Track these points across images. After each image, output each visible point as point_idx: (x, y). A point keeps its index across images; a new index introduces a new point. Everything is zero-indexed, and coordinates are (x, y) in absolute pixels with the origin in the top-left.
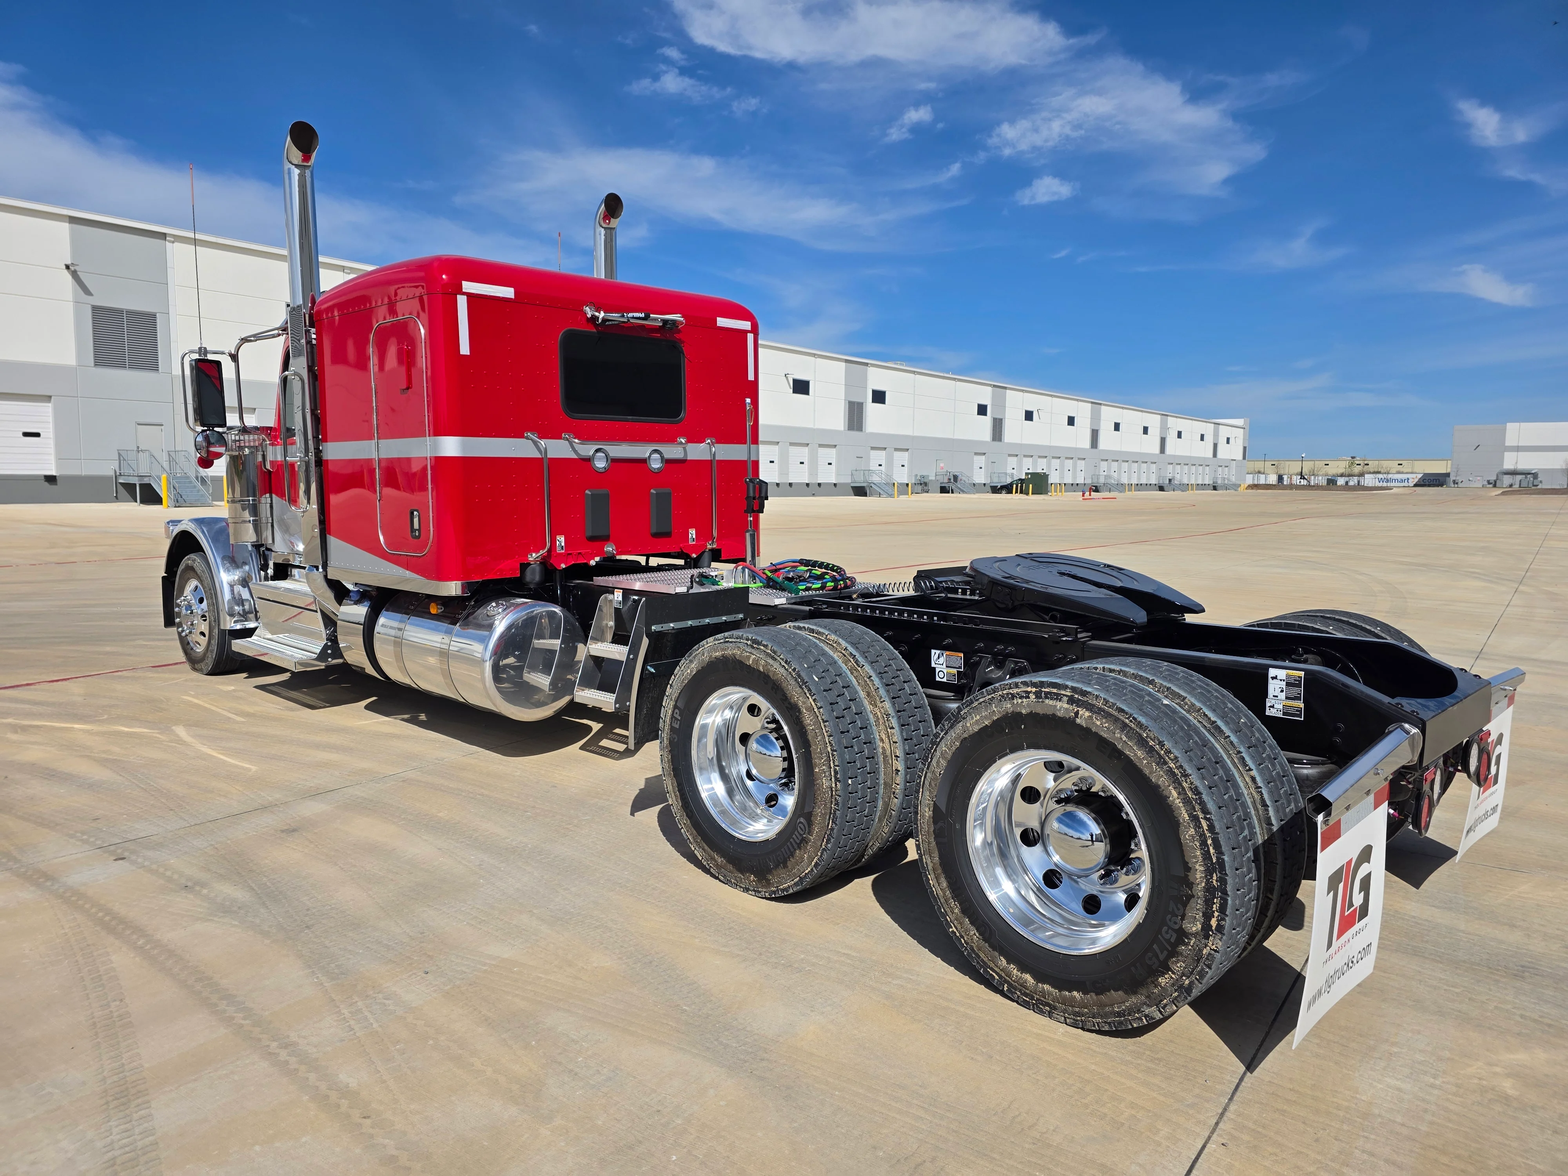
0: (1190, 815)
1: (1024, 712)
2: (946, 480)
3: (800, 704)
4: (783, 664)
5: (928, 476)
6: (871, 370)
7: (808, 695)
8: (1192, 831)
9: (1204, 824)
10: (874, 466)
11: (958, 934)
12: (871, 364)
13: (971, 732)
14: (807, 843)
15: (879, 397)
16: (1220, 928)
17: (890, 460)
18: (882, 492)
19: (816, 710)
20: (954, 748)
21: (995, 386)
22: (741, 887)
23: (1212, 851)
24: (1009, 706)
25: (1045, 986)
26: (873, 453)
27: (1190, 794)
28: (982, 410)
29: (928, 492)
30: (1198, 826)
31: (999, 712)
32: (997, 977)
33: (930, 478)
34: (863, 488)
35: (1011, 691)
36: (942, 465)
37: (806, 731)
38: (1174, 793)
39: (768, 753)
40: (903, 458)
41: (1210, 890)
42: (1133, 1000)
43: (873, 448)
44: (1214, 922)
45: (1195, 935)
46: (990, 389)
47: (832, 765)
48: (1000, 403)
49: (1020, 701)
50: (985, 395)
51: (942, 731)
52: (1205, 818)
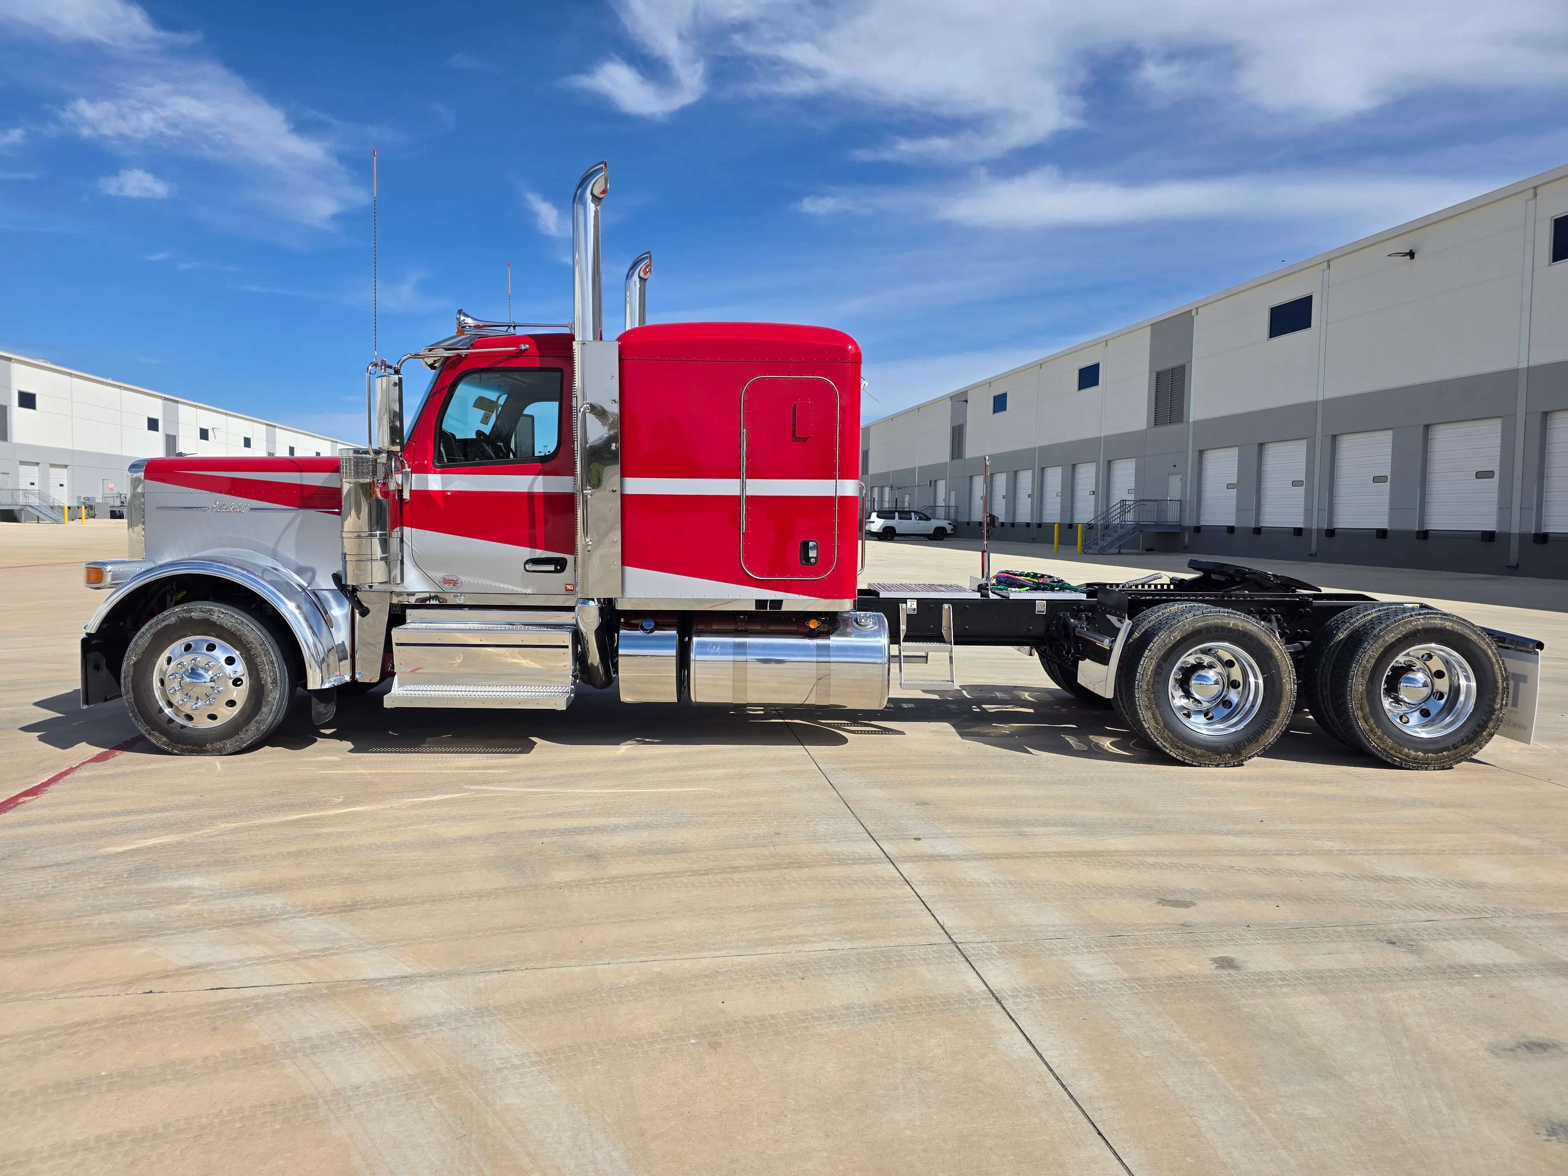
0: (1496, 659)
1: (1420, 628)
2: (118, 503)
3: (1271, 645)
4: (1255, 624)
5: (94, 498)
6: (15, 366)
7: (1274, 640)
8: (1497, 666)
9: (1501, 662)
10: (24, 484)
11: (1376, 746)
12: (15, 360)
13: (1390, 642)
14: (1274, 724)
15: (27, 400)
16: (1506, 704)
17: (45, 478)
18: (41, 516)
19: (1280, 647)
20: (1380, 652)
21: (166, 399)
22: (1213, 765)
23: (1504, 672)
24: (1410, 626)
25: (1429, 755)
26: (23, 469)
27: (1495, 651)
28: (153, 424)
29: (94, 517)
30: (1499, 663)
31: (1406, 630)
32: (1398, 760)
33: (97, 501)
34: (12, 511)
35: (1409, 619)
36: (111, 485)
37: (1277, 660)
38: (1490, 652)
39: (1205, 683)
40: (62, 475)
41: (1504, 688)
42: (1471, 746)
43: (22, 463)
44: (1504, 702)
45: (1498, 710)
46: (160, 401)
47: (1292, 676)
48: (174, 420)
49: (1416, 623)
50: (155, 407)
51: (1368, 645)
52: (1501, 660)
